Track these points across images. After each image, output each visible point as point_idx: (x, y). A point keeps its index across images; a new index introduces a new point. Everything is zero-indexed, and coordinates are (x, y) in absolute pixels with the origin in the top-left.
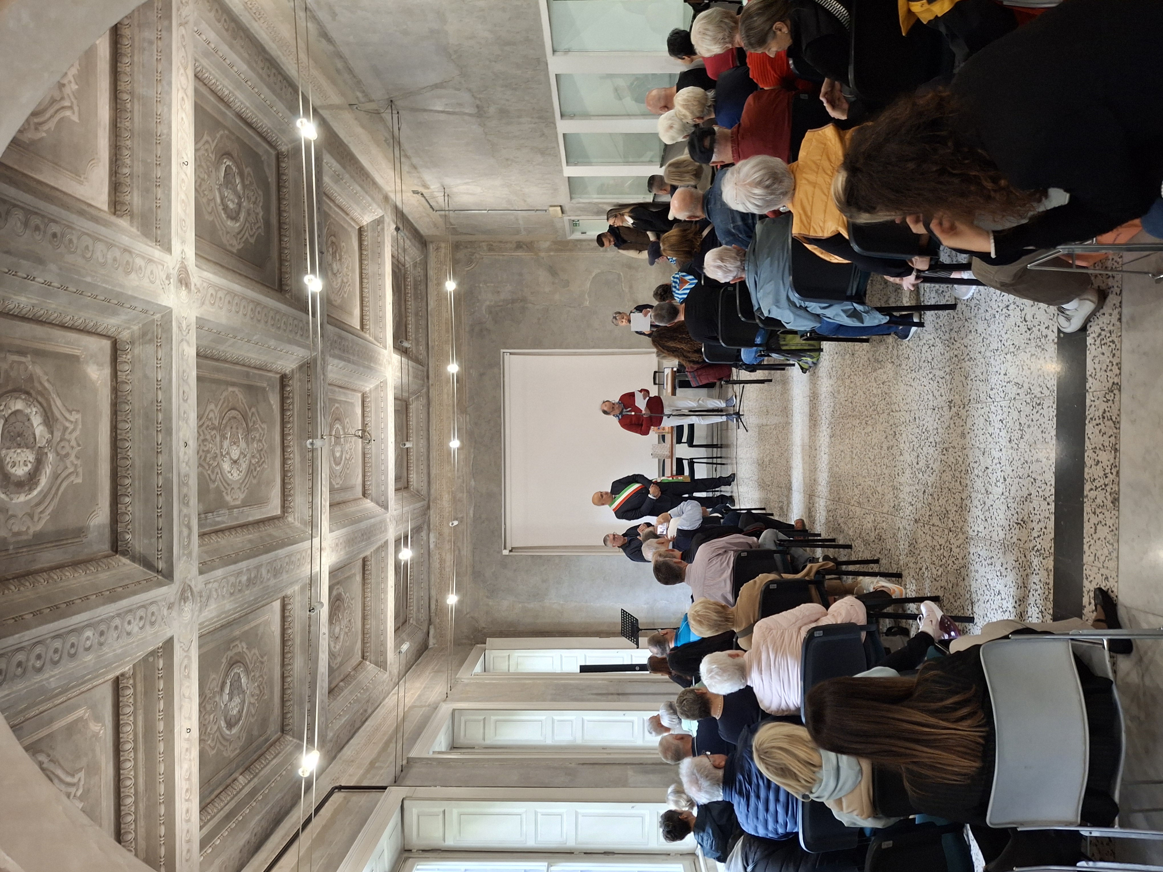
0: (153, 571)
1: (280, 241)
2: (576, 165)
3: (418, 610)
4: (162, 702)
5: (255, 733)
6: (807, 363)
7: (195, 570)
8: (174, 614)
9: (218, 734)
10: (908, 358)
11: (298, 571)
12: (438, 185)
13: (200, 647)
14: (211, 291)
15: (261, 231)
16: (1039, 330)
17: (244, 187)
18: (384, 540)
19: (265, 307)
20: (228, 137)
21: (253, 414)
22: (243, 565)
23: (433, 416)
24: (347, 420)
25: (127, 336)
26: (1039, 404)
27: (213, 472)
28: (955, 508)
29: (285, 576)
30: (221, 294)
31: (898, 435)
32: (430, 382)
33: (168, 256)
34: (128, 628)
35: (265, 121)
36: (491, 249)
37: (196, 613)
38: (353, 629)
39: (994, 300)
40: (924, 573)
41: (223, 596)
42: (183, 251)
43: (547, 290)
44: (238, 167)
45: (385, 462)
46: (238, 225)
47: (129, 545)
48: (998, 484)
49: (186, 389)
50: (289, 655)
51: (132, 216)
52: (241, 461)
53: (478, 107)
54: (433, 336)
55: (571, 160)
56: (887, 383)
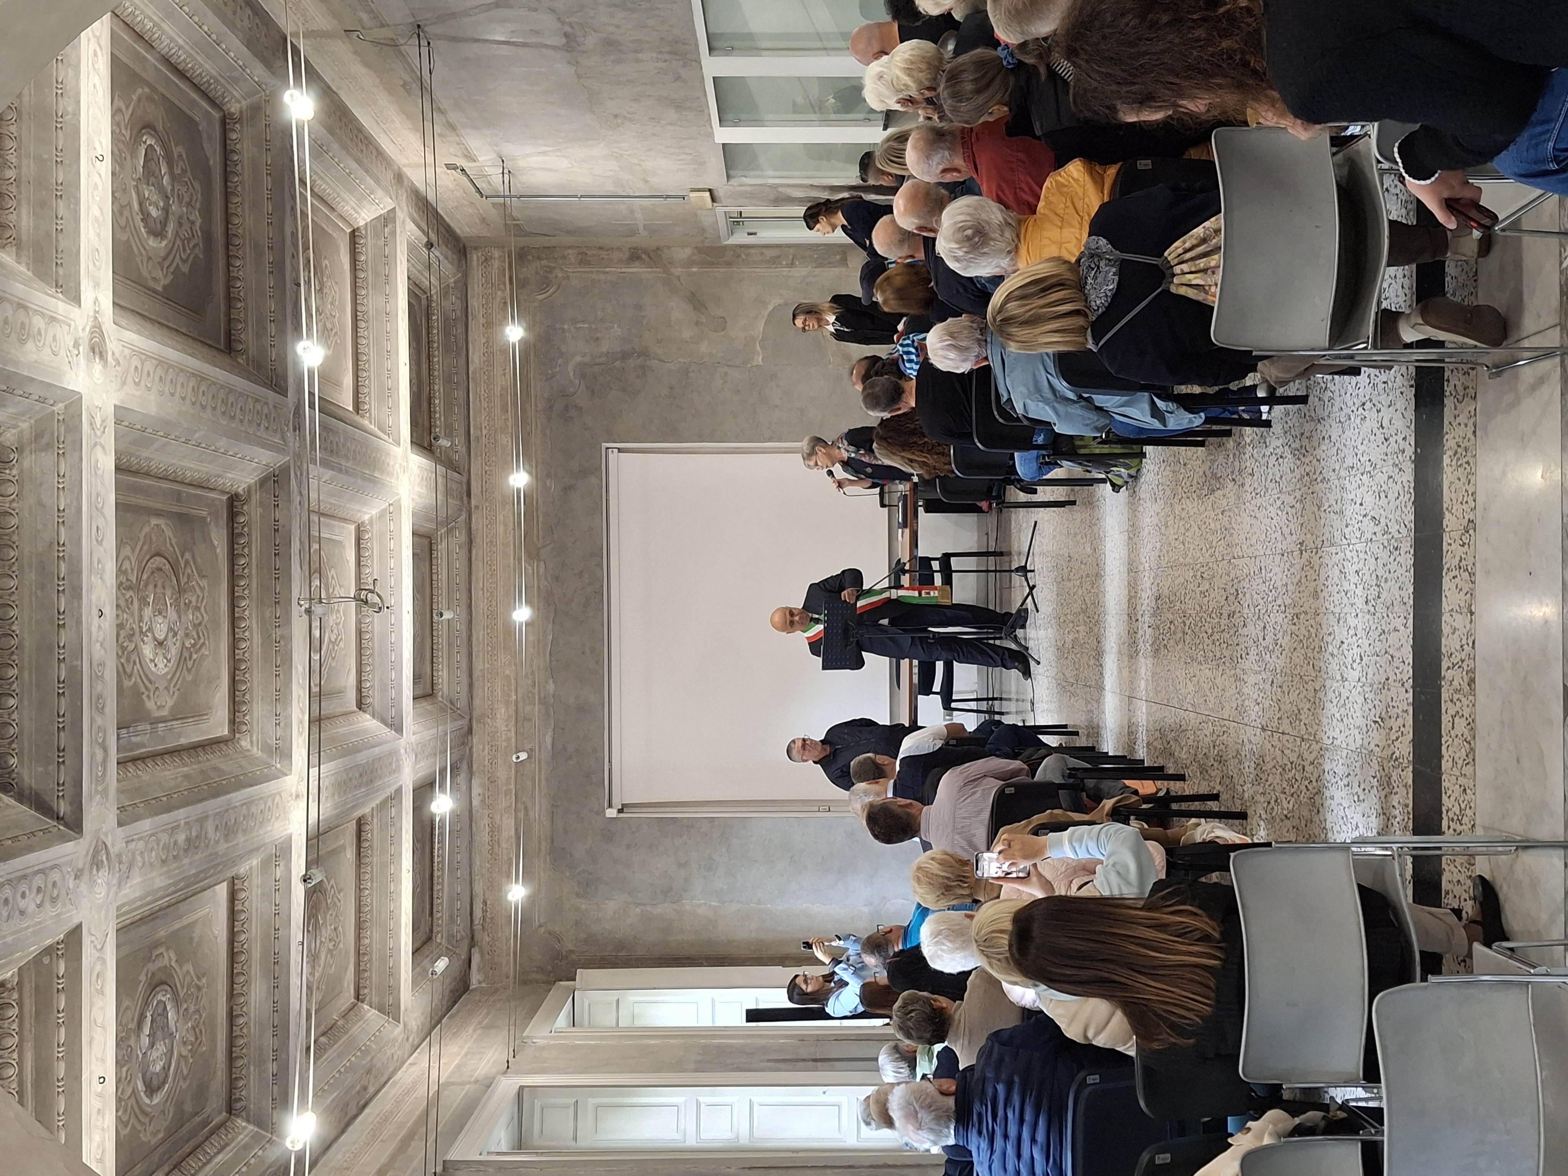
0: (52, 818)
1: (228, 265)
2: (736, 125)
3: (452, 918)
4: (63, 1030)
5: (188, 1107)
6: (1120, 476)
7: (112, 817)
8: (83, 888)
9: (133, 1100)
10: (1252, 474)
11: (261, 832)
12: (494, 155)
13: (118, 946)
14: (136, 362)
15: (199, 252)
16: (1396, 442)
17: (173, 178)
18: (395, 787)
19: (214, 383)
20: (150, 99)
21: (187, 562)
22: (181, 814)
23: (477, 565)
24: (333, 572)
25: (12, 438)
26: (1396, 549)
27: (128, 660)
28: (1308, 705)
29: (241, 838)
30: (149, 366)
31: (1241, 596)
32: (473, 502)
33: (76, 310)
34: (22, 904)
35: (207, 66)
36: (584, 260)
37: (114, 889)
38: (341, 945)
39: (1348, 394)
40: (1273, 808)
41: (151, 865)
42: (96, 301)
43: (687, 334)
44: (163, 147)
45: (397, 648)
46: (164, 243)
47: (14, 775)
48: (1355, 665)
49: (101, 522)
50: (242, 979)
51: (19, 246)
52: (169, 643)
53: (566, 35)
54: (479, 418)
55: (728, 116)
56: (1227, 514)
